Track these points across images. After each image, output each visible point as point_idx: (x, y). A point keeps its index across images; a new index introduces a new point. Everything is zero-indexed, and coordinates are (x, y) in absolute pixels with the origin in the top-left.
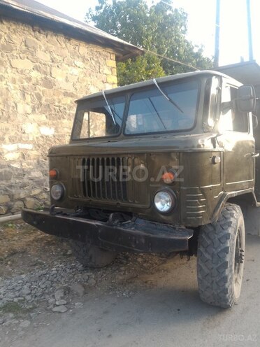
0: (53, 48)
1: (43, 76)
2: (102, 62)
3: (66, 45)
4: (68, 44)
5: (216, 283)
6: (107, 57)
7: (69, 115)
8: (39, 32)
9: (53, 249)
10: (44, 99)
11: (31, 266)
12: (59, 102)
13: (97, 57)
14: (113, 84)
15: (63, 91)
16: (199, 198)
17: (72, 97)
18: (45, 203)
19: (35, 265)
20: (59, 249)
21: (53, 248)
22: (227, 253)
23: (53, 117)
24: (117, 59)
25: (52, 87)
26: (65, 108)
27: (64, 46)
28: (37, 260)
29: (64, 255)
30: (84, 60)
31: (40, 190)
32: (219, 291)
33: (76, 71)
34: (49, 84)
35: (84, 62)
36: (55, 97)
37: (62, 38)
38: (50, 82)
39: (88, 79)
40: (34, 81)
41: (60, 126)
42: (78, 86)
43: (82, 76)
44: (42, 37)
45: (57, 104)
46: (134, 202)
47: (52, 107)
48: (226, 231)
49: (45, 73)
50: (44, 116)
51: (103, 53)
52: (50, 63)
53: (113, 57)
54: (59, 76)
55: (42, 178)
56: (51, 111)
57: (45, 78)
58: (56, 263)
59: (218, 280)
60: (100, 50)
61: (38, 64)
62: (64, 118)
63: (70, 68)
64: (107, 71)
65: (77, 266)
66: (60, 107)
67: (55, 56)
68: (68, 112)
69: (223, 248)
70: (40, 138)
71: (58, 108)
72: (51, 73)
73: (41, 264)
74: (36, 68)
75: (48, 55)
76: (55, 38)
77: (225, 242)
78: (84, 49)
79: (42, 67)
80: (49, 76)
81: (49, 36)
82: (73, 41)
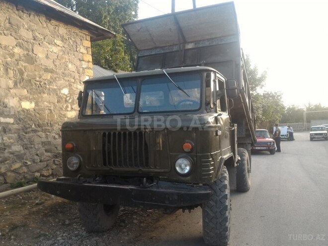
0: (35, 27)
1: (25, 53)
2: (79, 42)
3: (47, 25)
4: (49, 24)
5: (220, 223)
6: (83, 37)
7: (49, 90)
8: (23, 11)
9: (51, 221)
10: (26, 74)
11: (36, 238)
12: (40, 78)
13: (75, 38)
14: (89, 62)
15: (43, 67)
16: (210, 162)
17: (51, 72)
18: (25, 177)
19: (40, 236)
20: (57, 220)
21: (50, 219)
22: (227, 199)
23: (34, 92)
24: (92, 40)
25: (32, 63)
26: (45, 84)
27: (45, 26)
28: (40, 232)
29: (64, 224)
30: (63, 39)
31: (20, 164)
32: (221, 230)
33: (55, 49)
34: (31, 59)
35: (62, 41)
36: (37, 73)
37: (43, 19)
38: (32, 58)
39: (66, 57)
40: (17, 57)
41: (40, 100)
42: (57, 63)
43: (61, 53)
44: (25, 16)
45: (38, 79)
46: (156, 168)
47: (33, 82)
48: (223, 183)
49: (27, 50)
50: (26, 90)
51: (80, 34)
52: (32, 41)
53: (89, 38)
54: (40, 53)
55: (23, 152)
56: (32, 85)
57: (27, 54)
58: (58, 233)
59: (221, 221)
60: (77, 31)
61: (21, 41)
62: (44, 93)
63: (50, 46)
64: (83, 50)
65: (81, 233)
66: (40, 82)
67: (37, 34)
68: (48, 86)
69: (223, 195)
70: (21, 112)
71: (38, 83)
72: (33, 50)
73: (45, 235)
74: (19, 45)
75: (31, 33)
76: (37, 18)
77: (224, 191)
78: (63, 30)
79: (25, 44)
80: (30, 53)
81: (32, 16)
82: (53, 22)
